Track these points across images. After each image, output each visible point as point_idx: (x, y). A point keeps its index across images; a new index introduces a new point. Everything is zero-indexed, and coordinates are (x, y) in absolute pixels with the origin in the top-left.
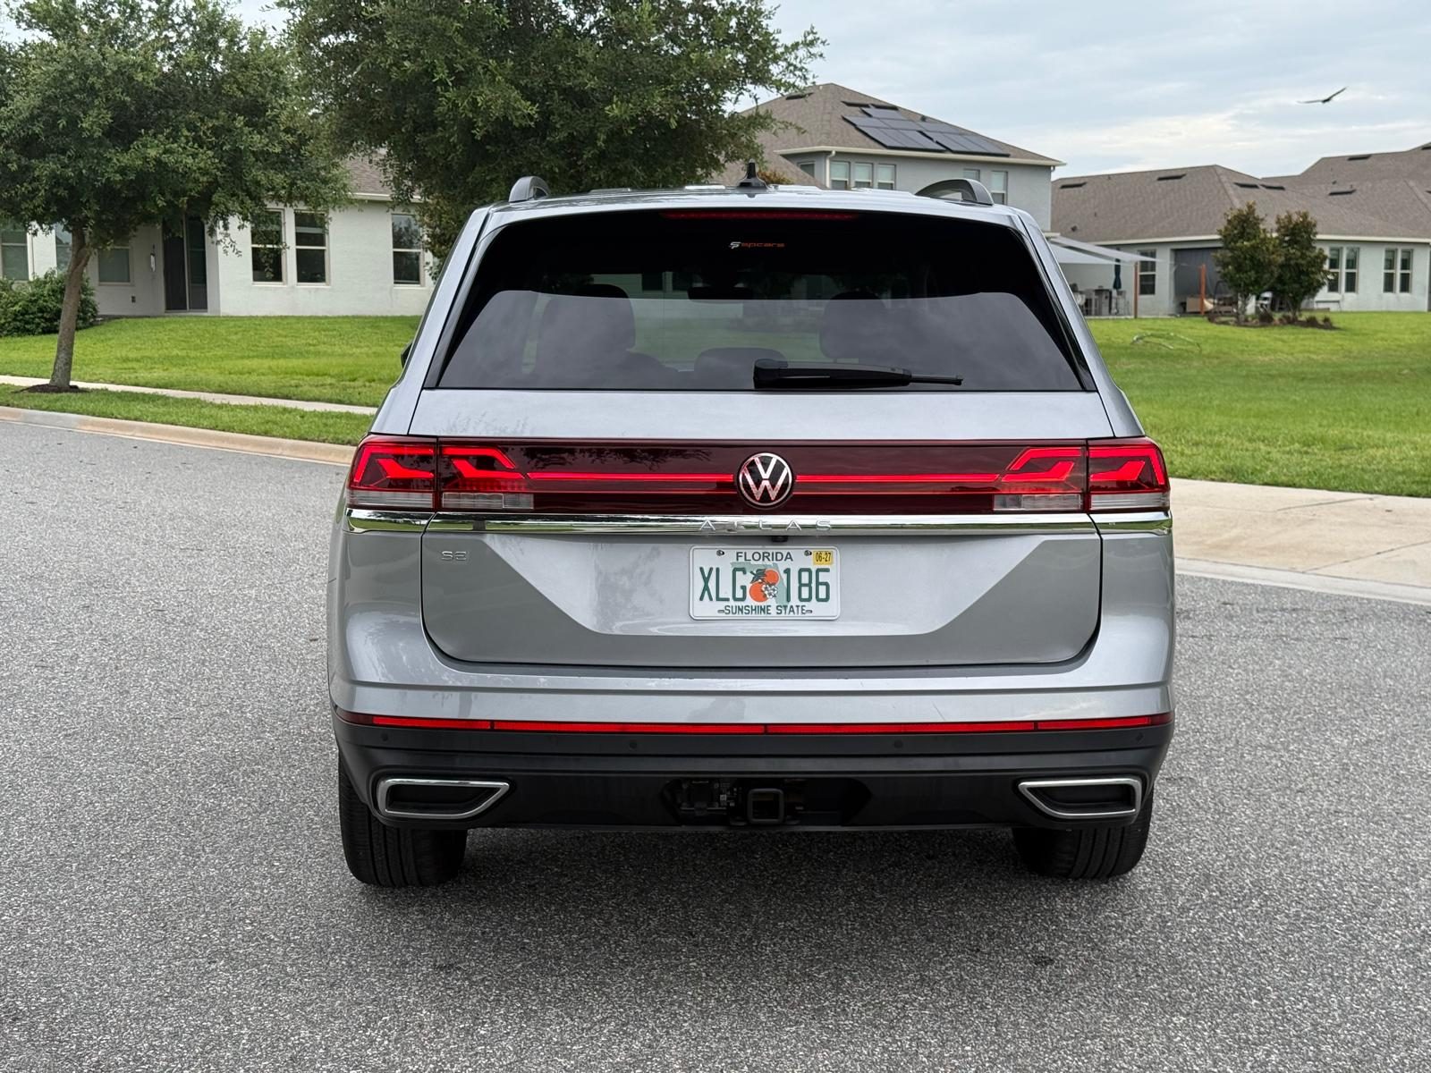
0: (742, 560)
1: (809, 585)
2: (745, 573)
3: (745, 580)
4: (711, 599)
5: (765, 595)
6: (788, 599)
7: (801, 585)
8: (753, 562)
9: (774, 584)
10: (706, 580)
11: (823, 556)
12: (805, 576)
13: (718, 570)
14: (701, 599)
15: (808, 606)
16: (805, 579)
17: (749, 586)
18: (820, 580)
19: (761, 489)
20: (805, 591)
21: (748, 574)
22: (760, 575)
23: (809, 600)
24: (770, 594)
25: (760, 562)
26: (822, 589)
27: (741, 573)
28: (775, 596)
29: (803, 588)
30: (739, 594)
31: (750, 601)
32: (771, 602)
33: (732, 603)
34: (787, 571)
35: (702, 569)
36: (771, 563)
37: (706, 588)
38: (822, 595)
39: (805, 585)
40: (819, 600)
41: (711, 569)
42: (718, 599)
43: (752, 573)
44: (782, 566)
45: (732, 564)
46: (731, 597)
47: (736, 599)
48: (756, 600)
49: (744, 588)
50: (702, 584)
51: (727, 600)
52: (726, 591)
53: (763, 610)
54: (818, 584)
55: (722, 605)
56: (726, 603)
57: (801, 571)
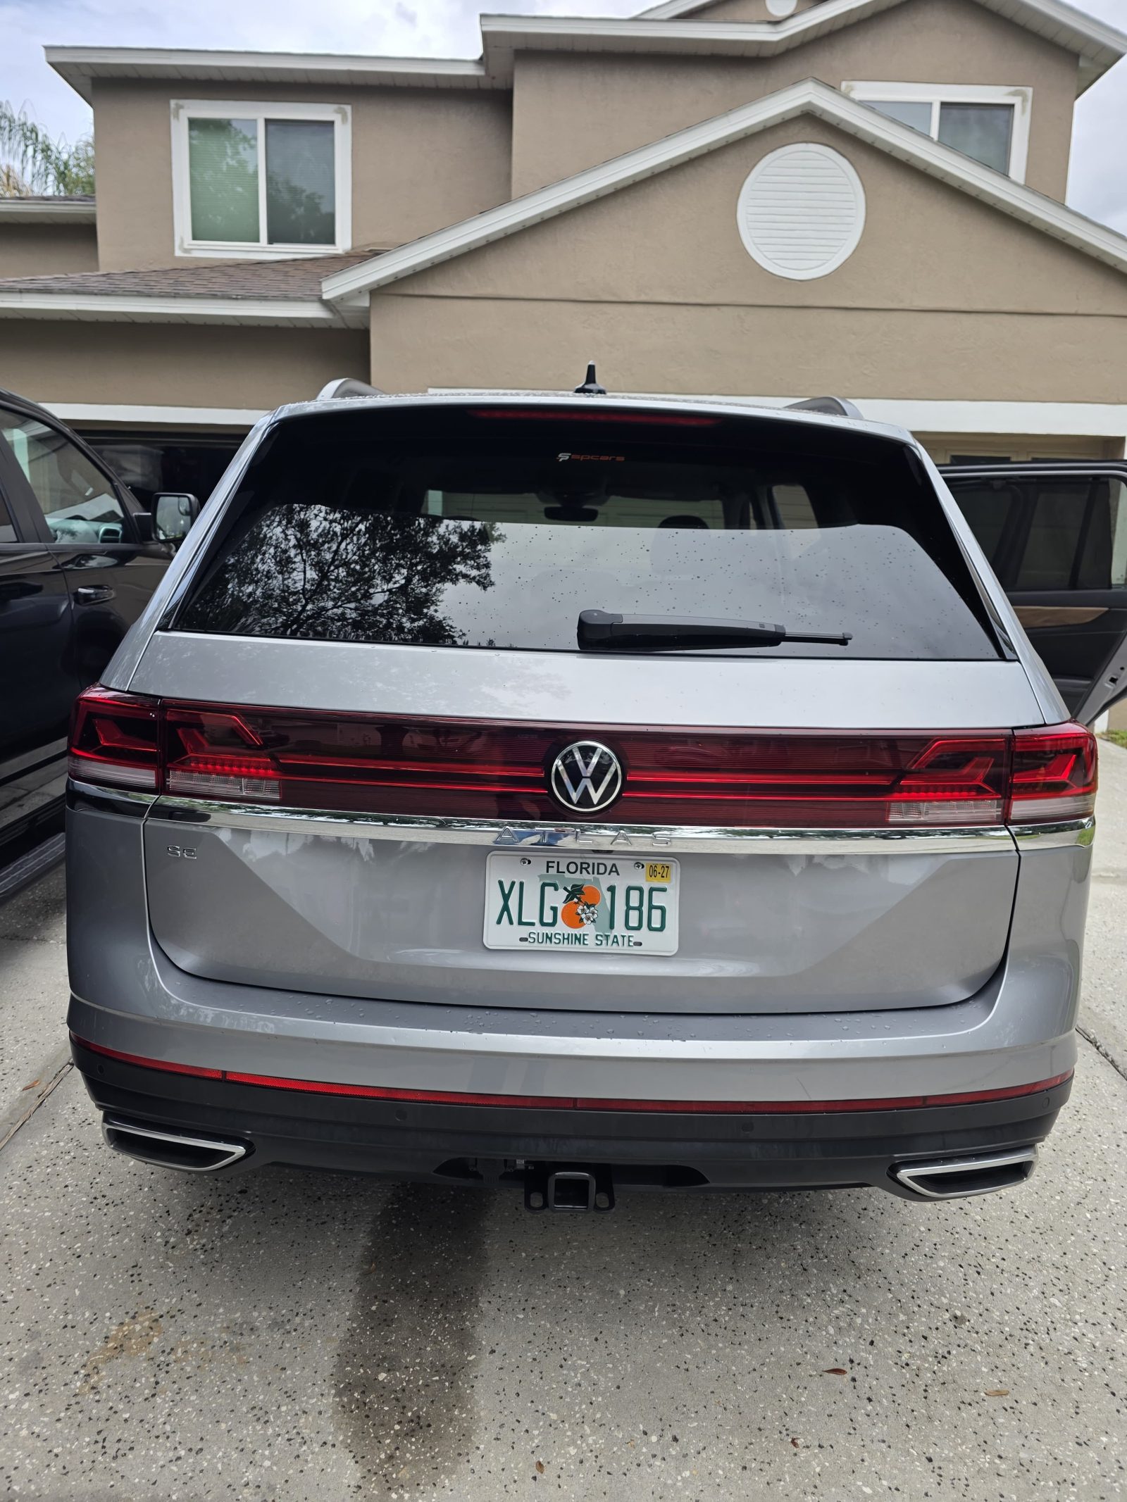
0: (553, 871)
1: (639, 909)
2: (556, 889)
3: (557, 898)
4: (511, 922)
5: (581, 920)
6: (612, 927)
7: (629, 908)
8: (567, 875)
9: (593, 905)
10: (506, 897)
11: (659, 869)
12: (635, 895)
13: (522, 884)
14: (499, 922)
15: (636, 936)
16: (634, 902)
17: (561, 906)
18: (655, 903)
19: (581, 788)
20: (634, 915)
21: (561, 891)
22: (575, 893)
23: (639, 928)
24: (588, 919)
25: (577, 875)
26: (656, 914)
27: (552, 888)
28: (594, 921)
29: (631, 912)
30: (548, 918)
31: (562, 928)
32: (588, 929)
33: (538, 929)
34: (612, 889)
35: (501, 883)
36: (591, 877)
37: (505, 908)
38: (656, 923)
39: (634, 908)
40: (651, 928)
41: (513, 883)
42: (520, 923)
43: (565, 889)
44: (605, 881)
45: (541, 877)
46: (536, 921)
47: (543, 924)
48: (570, 924)
49: (554, 909)
50: (501, 903)
51: (533, 924)
52: (531, 914)
53: (578, 939)
54: (651, 907)
55: (525, 930)
56: (531, 929)
57: (629, 889)
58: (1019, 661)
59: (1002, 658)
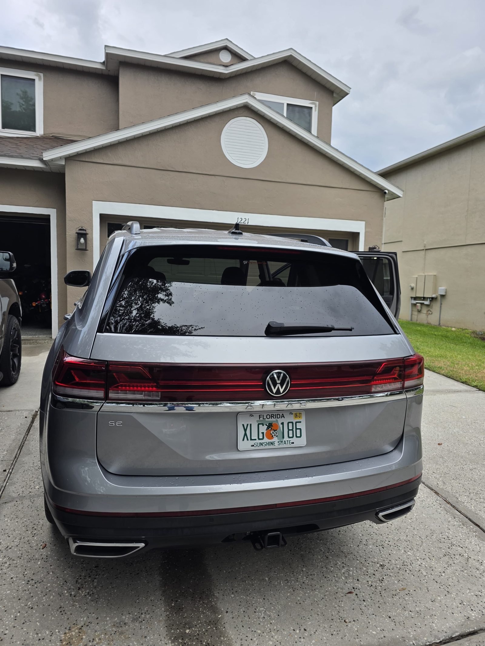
0: (261, 419)
1: (292, 430)
2: (263, 425)
3: (263, 429)
4: (248, 440)
5: (273, 436)
6: (283, 438)
7: (289, 430)
8: (267, 420)
9: (276, 430)
10: (245, 430)
11: (298, 415)
12: (290, 425)
13: (251, 425)
14: (243, 440)
15: (292, 440)
16: (290, 428)
17: (265, 432)
18: (297, 427)
19: (277, 388)
20: (291, 432)
21: (265, 426)
22: (270, 426)
23: (293, 437)
24: (275, 435)
25: (270, 420)
26: (298, 431)
27: (262, 425)
28: (277, 436)
29: (290, 431)
30: (261, 437)
31: (266, 440)
32: (275, 439)
33: (258, 441)
34: (283, 424)
35: (243, 425)
36: (275, 420)
37: (245, 434)
38: (298, 435)
39: (291, 430)
40: (297, 437)
41: (248, 425)
42: (251, 439)
43: (266, 425)
44: (280, 421)
45: (257, 421)
46: (256, 438)
47: (259, 439)
49: (263, 433)
50: (244, 432)
51: (255, 440)
52: (254, 436)
53: (272, 443)
54: (296, 429)
55: (253, 442)
56: (255, 442)
57: (288, 423)
58: (400, 334)
59: (396, 333)
